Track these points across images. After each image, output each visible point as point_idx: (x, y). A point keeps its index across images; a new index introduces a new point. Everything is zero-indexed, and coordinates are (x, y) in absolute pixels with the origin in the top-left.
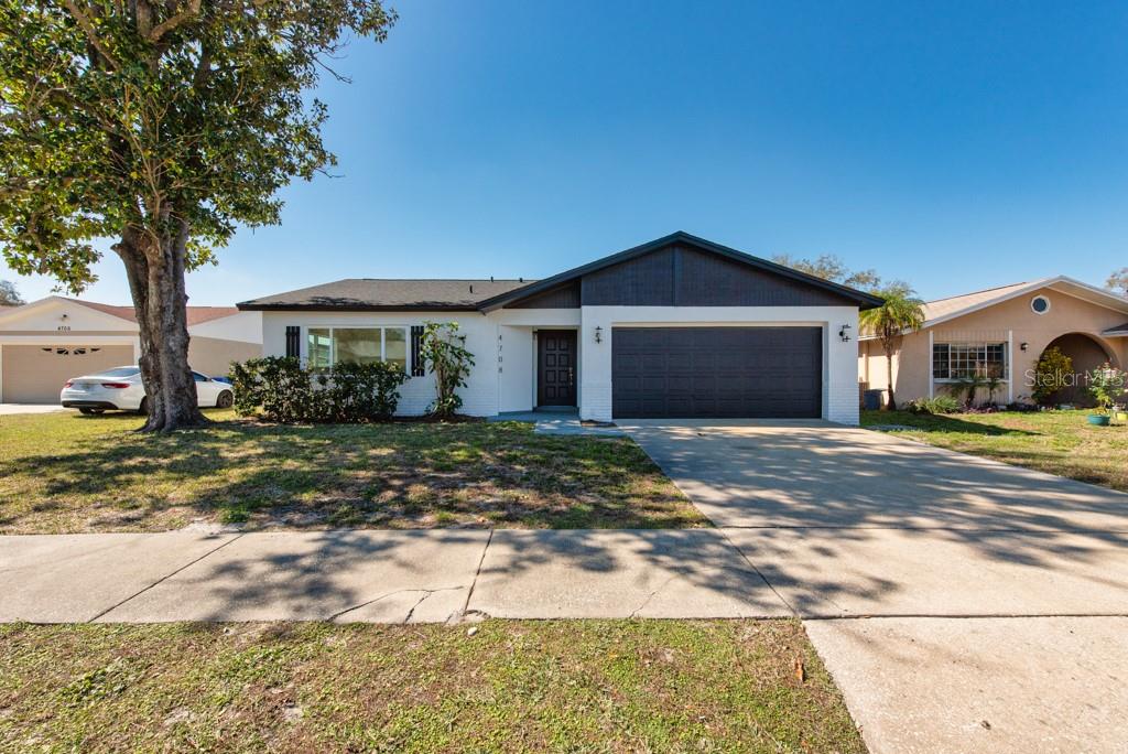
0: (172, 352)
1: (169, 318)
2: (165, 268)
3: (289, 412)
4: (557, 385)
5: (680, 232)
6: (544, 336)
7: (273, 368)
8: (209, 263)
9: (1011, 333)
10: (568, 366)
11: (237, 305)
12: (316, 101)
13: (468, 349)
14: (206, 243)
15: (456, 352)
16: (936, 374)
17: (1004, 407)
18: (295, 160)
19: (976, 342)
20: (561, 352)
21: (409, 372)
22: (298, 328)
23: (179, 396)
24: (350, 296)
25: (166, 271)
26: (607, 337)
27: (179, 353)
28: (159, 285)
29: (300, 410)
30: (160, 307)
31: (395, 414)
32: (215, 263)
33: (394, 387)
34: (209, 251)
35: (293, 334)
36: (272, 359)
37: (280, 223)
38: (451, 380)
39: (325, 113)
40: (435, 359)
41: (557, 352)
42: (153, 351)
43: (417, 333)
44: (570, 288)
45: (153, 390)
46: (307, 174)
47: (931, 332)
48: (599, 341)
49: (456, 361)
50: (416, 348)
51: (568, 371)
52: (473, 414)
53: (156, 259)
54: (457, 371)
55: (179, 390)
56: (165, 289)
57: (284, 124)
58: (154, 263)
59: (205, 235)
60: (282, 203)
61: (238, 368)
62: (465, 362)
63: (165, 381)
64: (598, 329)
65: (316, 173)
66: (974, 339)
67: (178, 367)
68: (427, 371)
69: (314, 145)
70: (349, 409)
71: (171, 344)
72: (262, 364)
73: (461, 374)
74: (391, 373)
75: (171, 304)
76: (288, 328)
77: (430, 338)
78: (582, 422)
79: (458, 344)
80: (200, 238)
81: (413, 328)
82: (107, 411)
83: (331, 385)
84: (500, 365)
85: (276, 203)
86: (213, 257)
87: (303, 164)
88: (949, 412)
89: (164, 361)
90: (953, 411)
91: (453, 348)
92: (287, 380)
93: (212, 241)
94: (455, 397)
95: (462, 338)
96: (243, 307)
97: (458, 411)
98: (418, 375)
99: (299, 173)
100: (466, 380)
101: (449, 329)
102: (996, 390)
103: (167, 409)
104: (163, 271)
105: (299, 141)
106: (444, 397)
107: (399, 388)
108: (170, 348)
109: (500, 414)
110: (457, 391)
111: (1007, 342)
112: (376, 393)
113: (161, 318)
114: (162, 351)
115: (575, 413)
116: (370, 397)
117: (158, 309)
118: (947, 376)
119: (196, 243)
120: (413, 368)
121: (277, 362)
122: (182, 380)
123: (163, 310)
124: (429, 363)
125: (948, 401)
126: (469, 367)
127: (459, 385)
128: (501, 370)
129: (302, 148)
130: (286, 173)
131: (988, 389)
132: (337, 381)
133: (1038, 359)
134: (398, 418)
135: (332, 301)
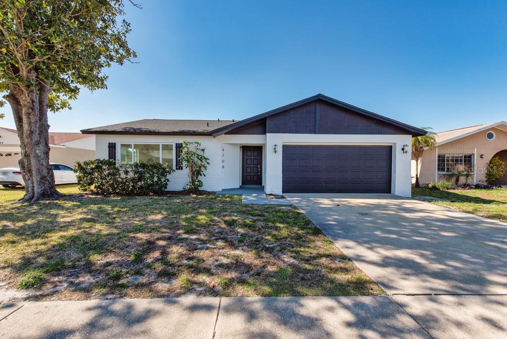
0: (38, 157)
1: (36, 137)
2: (33, 109)
3: (108, 189)
4: (252, 174)
5: (320, 94)
6: (245, 149)
7: (99, 165)
8: (67, 108)
9: (476, 149)
10: (257, 165)
11: (81, 131)
12: (124, 21)
13: (206, 155)
14: (65, 98)
15: (200, 157)
16: (439, 169)
17: (474, 187)
18: (113, 53)
19: (459, 154)
20: (254, 157)
21: (174, 168)
22: (115, 144)
23: (43, 181)
24: (144, 127)
25: (33, 110)
26: (280, 150)
27: (43, 157)
28: (29, 118)
29: (114, 189)
30: (30, 131)
31: (166, 190)
32: (70, 108)
33: (166, 175)
34: (67, 102)
35: (112, 147)
36: (99, 160)
37: (106, 88)
38: (197, 172)
39: (129, 28)
40: (188, 161)
41: (252, 157)
42: (26, 155)
43: (179, 147)
44: (260, 124)
45: (27, 177)
46: (120, 62)
47: (437, 149)
48: (275, 152)
49: (200, 162)
50: (178, 155)
51: (258, 167)
52: (209, 190)
53: (26, 103)
54: (200, 167)
55: (43, 178)
56: (33, 121)
57: (106, 33)
58: (25, 106)
59: (63, 93)
60: (107, 77)
61: (79, 165)
62: (204, 163)
63: (34, 172)
64: (275, 146)
65: (125, 61)
66: (458, 152)
67: (42, 165)
68: (184, 168)
69: (123, 45)
70: (141, 187)
71: (38, 152)
72: (93, 163)
73: (202, 169)
74: (164, 169)
75: (37, 129)
76: (109, 144)
77: (185, 150)
78: (266, 195)
79: (201, 153)
80: (61, 95)
81: (176, 144)
82: (17, 186)
83: (131, 175)
84: (223, 164)
85: (104, 77)
86: (69, 105)
87: (118, 56)
88: (448, 189)
89: (33, 161)
90: (450, 189)
91: (197, 155)
92: (107, 172)
93: (68, 97)
94: (199, 181)
95: (203, 150)
96: (85, 132)
97: (200, 189)
98: (179, 169)
99: (116, 61)
100: (205, 172)
101: (196, 145)
102: (469, 177)
103: (35, 189)
104: (31, 110)
105: (115, 43)
106: (193, 182)
107: (168, 177)
108: (37, 154)
109: (223, 190)
110: (200, 178)
111: (474, 154)
112: (156, 179)
113: (30, 137)
114: (32, 156)
115: (262, 189)
116: (153, 181)
117: (29, 132)
118: (444, 171)
119: (58, 97)
120: (176, 166)
121: (101, 162)
122: (45, 172)
123: (32, 132)
124: (185, 163)
125: (447, 183)
126: (207, 165)
127: (201, 175)
128: (223, 167)
129: (117, 46)
130: (108, 60)
131: (465, 177)
132: (135, 173)
133: (488, 163)
134: (169, 192)
135: (134, 129)
